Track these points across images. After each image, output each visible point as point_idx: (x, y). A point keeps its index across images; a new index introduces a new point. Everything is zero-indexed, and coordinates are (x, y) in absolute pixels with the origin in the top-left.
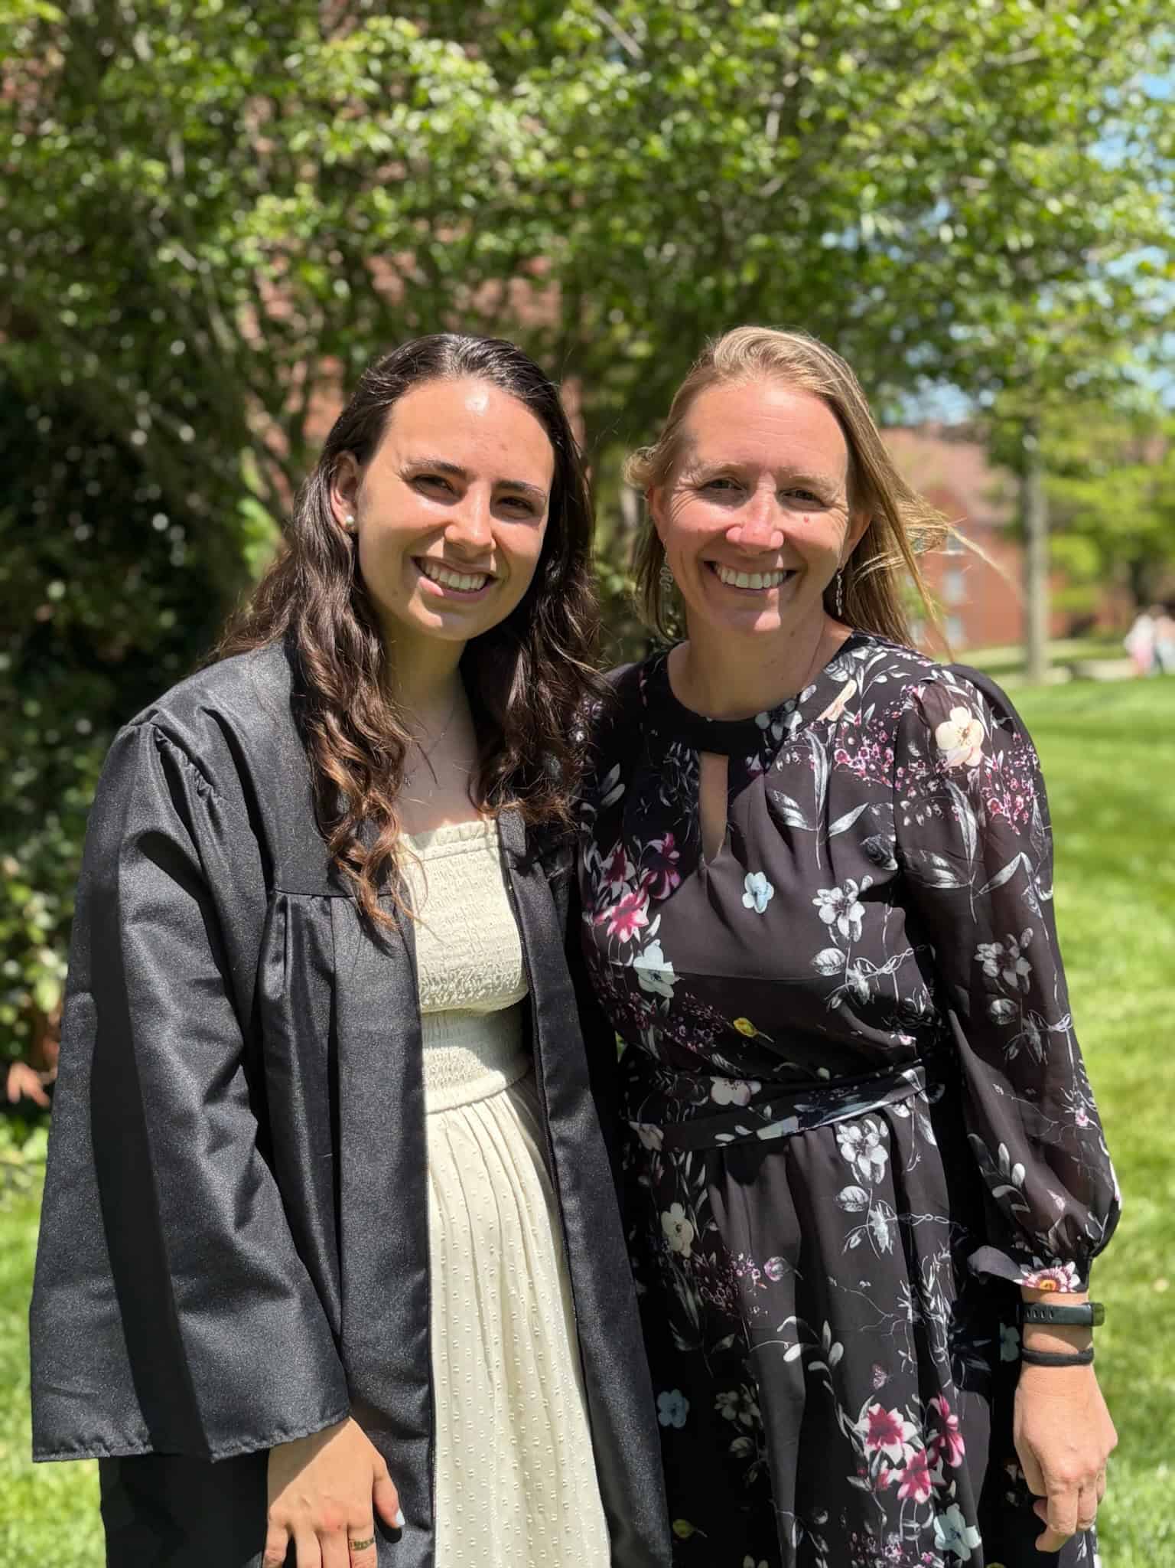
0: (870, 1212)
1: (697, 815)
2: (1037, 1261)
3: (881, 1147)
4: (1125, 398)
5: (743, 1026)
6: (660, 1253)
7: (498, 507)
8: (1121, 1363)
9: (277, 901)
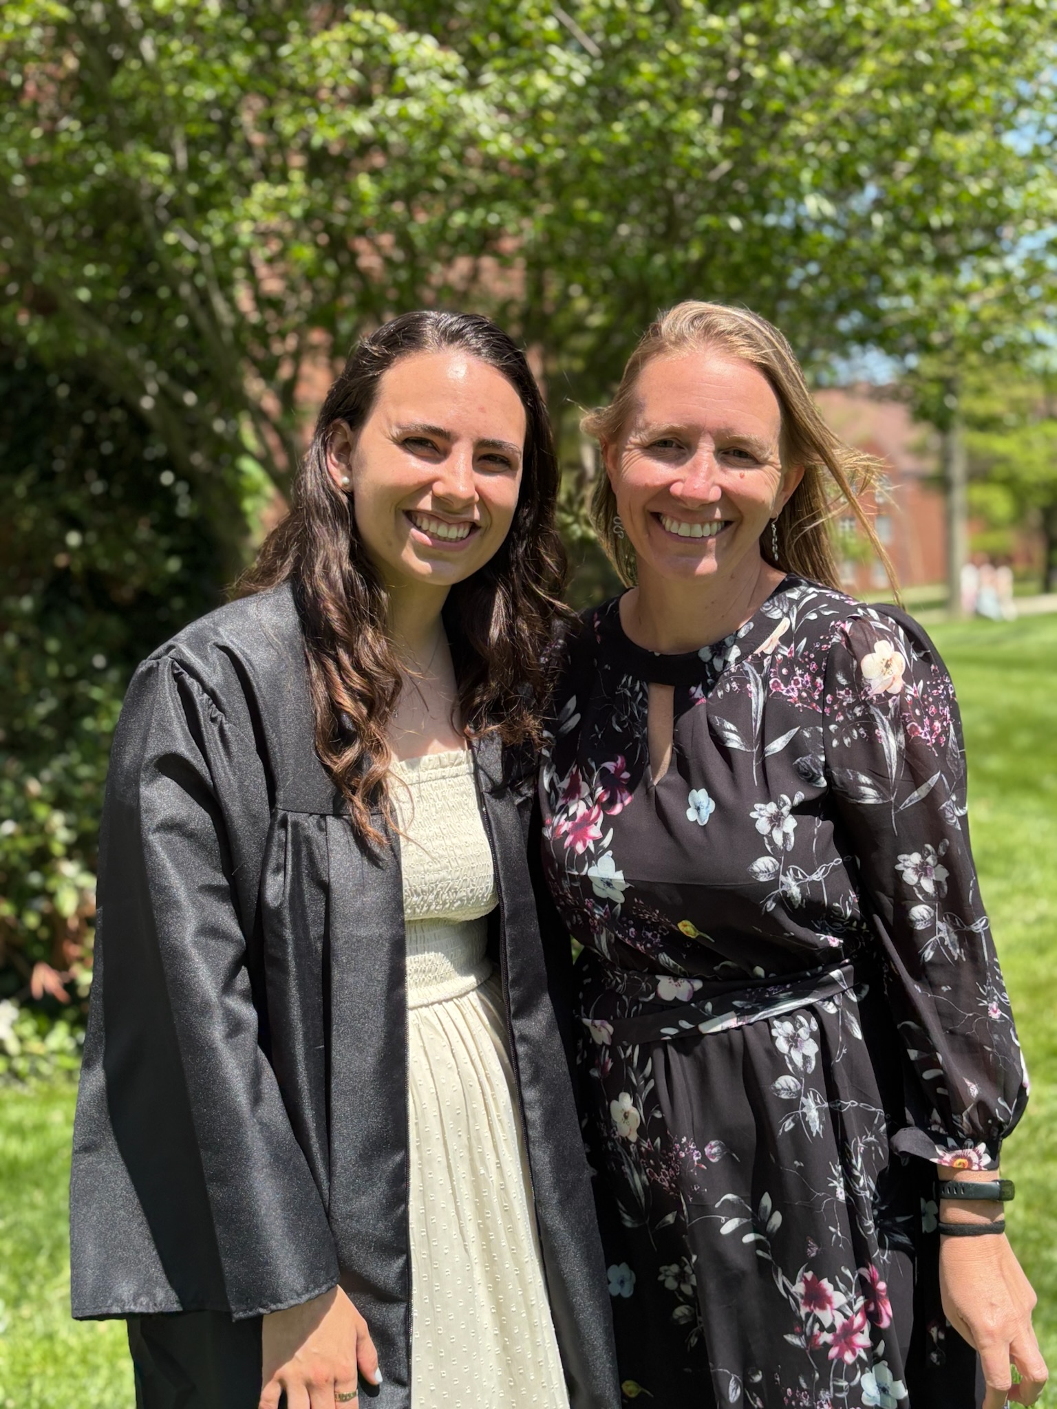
0: (803, 1099)
1: (646, 739)
2: (951, 1142)
3: (811, 1040)
4: (1037, 360)
5: (686, 928)
6: (609, 1139)
7: (478, 464)
8: (1034, 1235)
9: (279, 817)
